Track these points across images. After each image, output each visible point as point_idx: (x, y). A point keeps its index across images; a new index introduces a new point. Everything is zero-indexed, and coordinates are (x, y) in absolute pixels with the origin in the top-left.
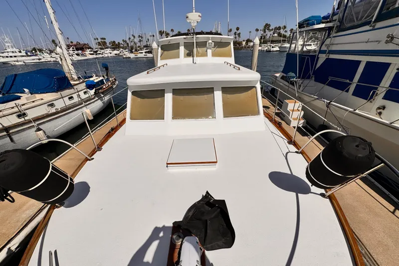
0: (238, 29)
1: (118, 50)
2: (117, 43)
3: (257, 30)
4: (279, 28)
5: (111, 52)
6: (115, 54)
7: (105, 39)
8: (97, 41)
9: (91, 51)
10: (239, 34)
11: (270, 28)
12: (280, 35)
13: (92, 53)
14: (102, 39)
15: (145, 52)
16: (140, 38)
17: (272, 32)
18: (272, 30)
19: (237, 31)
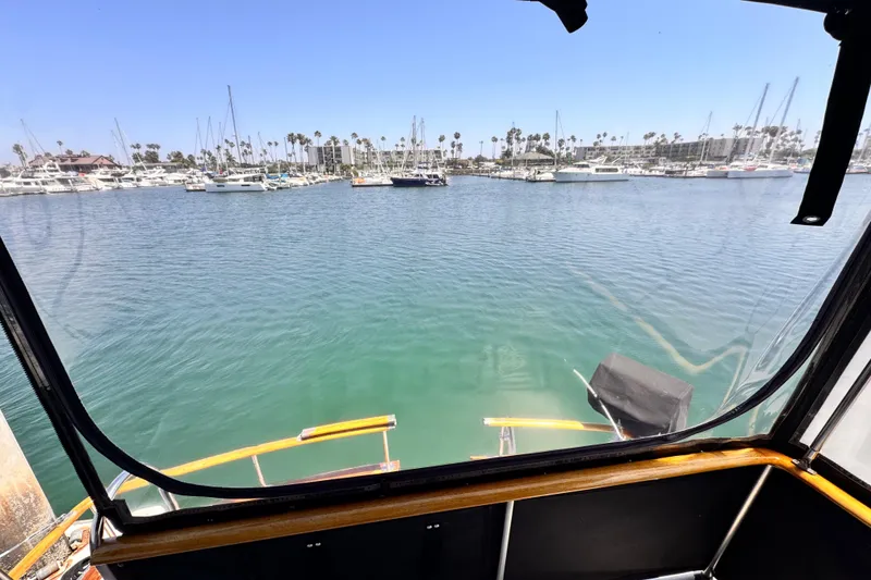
0: (457, 136)
1: (184, 172)
2: (185, 157)
3: (495, 140)
4: (537, 138)
5: (163, 175)
6: (175, 181)
7: (158, 147)
8: (136, 151)
9: (107, 173)
10: (460, 146)
11: (521, 137)
12: (541, 150)
13: (109, 177)
14: (150, 146)
15: (246, 179)
16: (245, 148)
17: (524, 145)
18: (524, 140)
19: (455, 140)
